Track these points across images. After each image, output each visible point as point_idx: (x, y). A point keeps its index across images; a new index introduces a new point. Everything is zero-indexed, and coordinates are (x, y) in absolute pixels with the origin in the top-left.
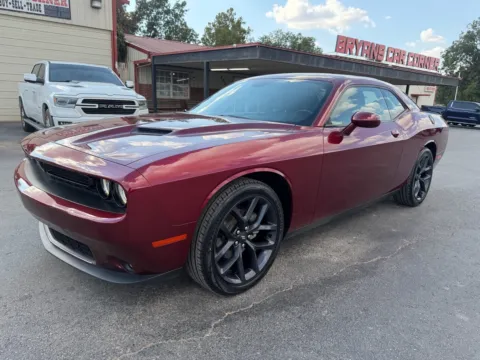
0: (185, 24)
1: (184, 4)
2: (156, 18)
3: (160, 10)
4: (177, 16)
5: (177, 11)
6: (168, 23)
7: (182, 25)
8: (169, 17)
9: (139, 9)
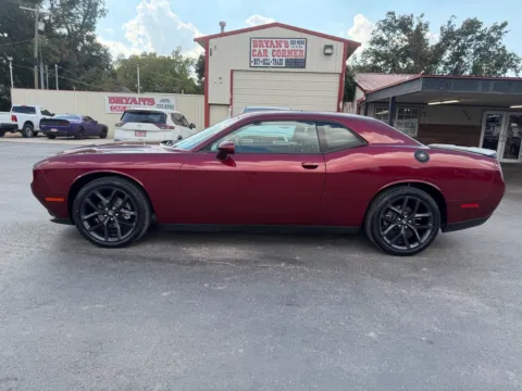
0: (503, 49)
1: (504, 25)
2: (464, 47)
3: (470, 37)
4: (492, 41)
5: (494, 35)
6: (479, 50)
7: (499, 50)
8: (482, 43)
9: (444, 40)
